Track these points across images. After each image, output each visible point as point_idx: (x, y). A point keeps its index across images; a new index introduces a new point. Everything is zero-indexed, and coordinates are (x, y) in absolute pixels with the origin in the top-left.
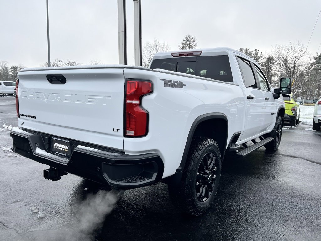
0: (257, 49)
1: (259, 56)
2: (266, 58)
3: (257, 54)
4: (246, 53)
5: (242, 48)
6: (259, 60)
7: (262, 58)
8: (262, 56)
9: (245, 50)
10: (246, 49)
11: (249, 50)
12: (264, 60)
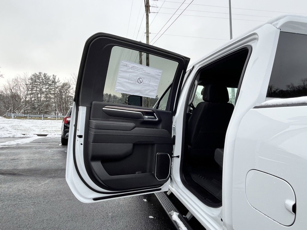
0: (55, 75)
1: (56, 80)
2: (63, 83)
3: (54, 79)
4: (44, 76)
5: (41, 72)
6: (57, 84)
7: (59, 83)
8: (59, 81)
9: (43, 74)
10: (45, 74)
11: (47, 75)
12: (61, 84)
